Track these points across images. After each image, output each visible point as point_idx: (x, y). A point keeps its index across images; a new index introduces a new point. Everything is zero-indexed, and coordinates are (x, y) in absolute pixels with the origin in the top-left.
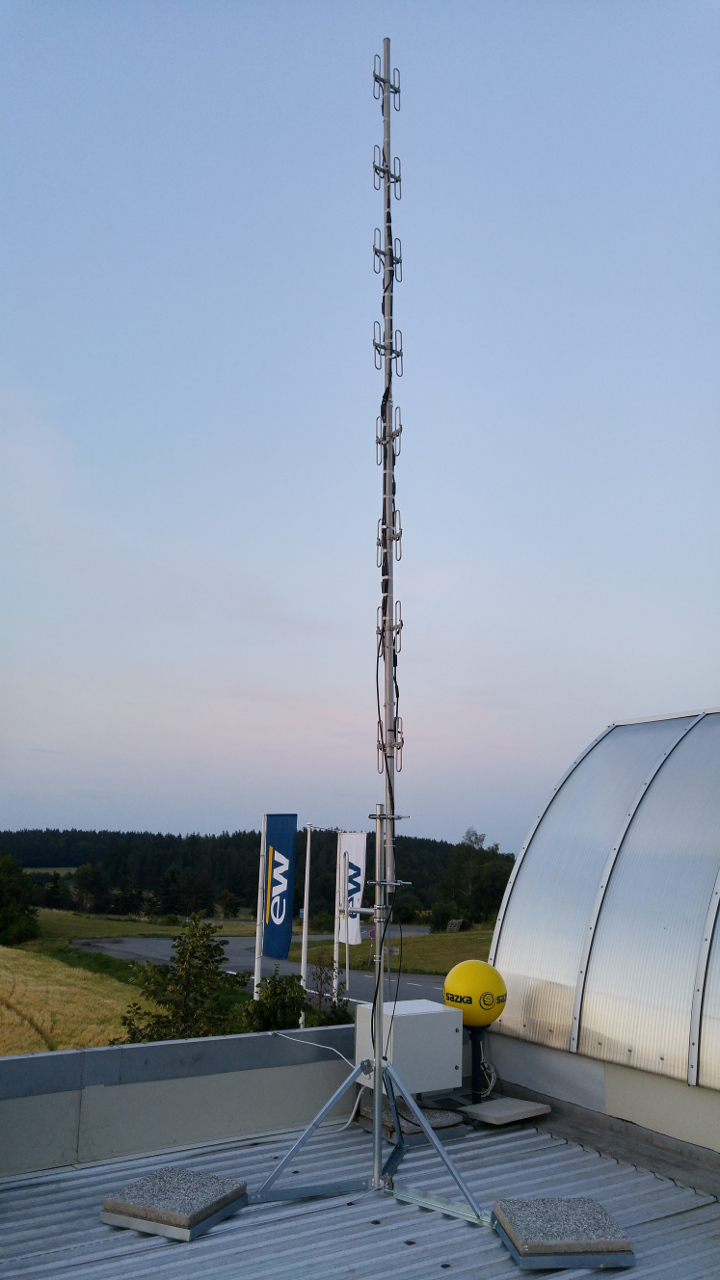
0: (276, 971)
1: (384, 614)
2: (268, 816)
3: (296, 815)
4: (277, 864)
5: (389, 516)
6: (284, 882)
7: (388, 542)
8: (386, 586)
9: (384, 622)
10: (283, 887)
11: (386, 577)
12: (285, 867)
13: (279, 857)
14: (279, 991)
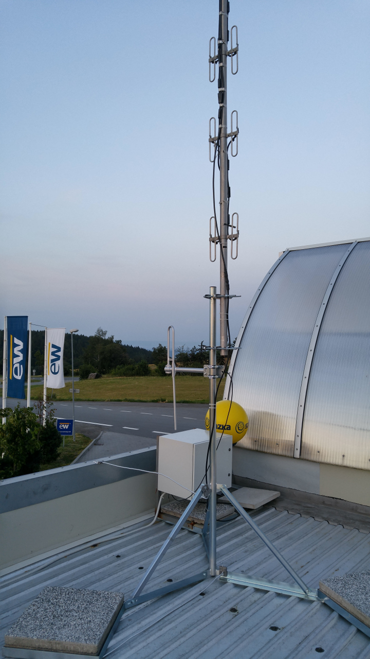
0: (18, 406)
1: (220, 123)
2: (8, 317)
3: (27, 317)
4: (15, 345)
5: (224, 33)
6: (21, 355)
7: (223, 56)
8: (222, 97)
9: (220, 129)
10: (21, 358)
11: (223, 89)
12: (21, 347)
13: (17, 341)
14: (20, 417)
